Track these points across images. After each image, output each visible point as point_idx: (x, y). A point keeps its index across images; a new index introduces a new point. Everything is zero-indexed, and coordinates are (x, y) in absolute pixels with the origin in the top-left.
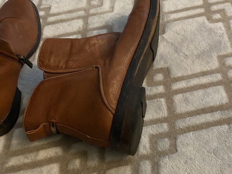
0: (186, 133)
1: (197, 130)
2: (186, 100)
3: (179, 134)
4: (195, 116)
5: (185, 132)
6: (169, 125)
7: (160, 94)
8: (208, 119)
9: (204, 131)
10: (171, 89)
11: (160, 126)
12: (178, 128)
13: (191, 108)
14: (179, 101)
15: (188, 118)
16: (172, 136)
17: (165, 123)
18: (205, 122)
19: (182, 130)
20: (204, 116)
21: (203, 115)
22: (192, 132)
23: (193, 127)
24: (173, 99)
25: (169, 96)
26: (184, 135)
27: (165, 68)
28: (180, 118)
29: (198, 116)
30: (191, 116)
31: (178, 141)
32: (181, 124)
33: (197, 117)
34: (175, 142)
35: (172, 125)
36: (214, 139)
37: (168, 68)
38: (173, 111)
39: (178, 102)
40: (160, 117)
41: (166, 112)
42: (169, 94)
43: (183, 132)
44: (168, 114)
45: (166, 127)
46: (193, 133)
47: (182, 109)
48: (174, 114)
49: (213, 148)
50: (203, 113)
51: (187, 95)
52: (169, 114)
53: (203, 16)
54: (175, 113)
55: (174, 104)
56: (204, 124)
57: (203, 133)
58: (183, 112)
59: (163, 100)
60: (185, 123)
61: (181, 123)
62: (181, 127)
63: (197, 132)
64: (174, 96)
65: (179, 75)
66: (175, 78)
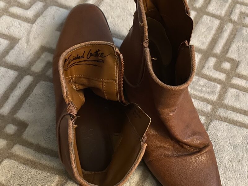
0: (222, 122)
1: (231, 124)
2: (237, 97)
3: (216, 119)
4: (236, 113)
5: (222, 120)
6: (213, 108)
7: (220, 80)
8: (245, 120)
9: (237, 127)
10: (230, 80)
11: (205, 105)
12: (218, 115)
13: (237, 105)
14: (231, 94)
15: (230, 112)
16: (210, 117)
17: (210, 105)
18: (241, 122)
19: (220, 117)
20: (243, 117)
21: (243, 115)
22: (227, 123)
23: (230, 120)
24: (228, 90)
25: (226, 86)
26: (220, 122)
27: (236, 61)
28: (224, 108)
29: (238, 114)
30: (233, 111)
31: (212, 124)
32: (221, 112)
33: (237, 114)
34: (210, 123)
35: (214, 110)
36: (241, 137)
37: (239, 62)
38: (222, 99)
39: (230, 94)
40: (209, 98)
41: (216, 97)
42: (227, 85)
43: (220, 119)
44: (217, 100)
45: (210, 109)
46: (227, 124)
47: (230, 102)
48: (221, 102)
49: (236, 143)
50: (244, 114)
51: (241, 93)
52: (218, 100)
54: (222, 102)
55: (226, 94)
56: (240, 122)
57: (235, 129)
58: (229, 105)
59: (219, 86)
60: (225, 114)
61: (223, 112)
62: (221, 115)
63: (231, 125)
64: (230, 89)
65: (244, 73)
66: (239, 74)
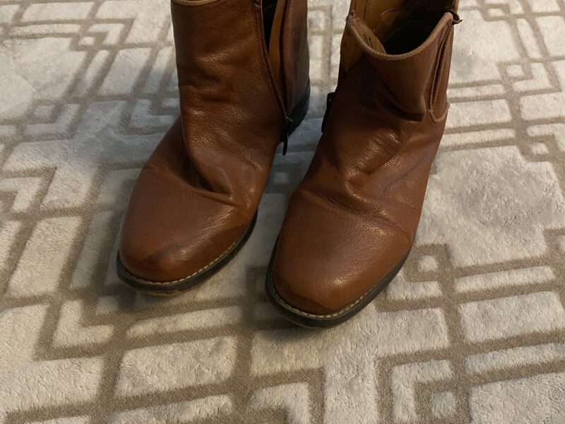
0: (489, 384)
1: (509, 379)
2: (485, 315)
3: (474, 385)
4: (504, 351)
5: (486, 382)
6: (454, 365)
7: (433, 299)
8: (531, 357)
9: (524, 381)
10: (453, 290)
11: (436, 367)
12: (471, 373)
13: (496, 333)
14: (470, 316)
15: (491, 354)
16: (460, 388)
17: (445, 361)
18: (525, 364)
19: (478, 375)
20: (523, 352)
21: (521, 348)
22: (500, 383)
23: (501, 372)
24: (460, 311)
25: (450, 303)
26: (484, 387)
27: (441, 245)
28: (476, 353)
29: (510, 351)
30: (495, 350)
31: (474, 398)
32: (476, 364)
33: (508, 352)
34: (467, 400)
35: (458, 366)
36: (545, 399)
37: (446, 245)
38: (461, 336)
39: (469, 318)
40: (435, 347)
41: (446, 338)
42: (452, 301)
43: (483, 381)
44: (450, 343)
45: (448, 370)
46: (501, 385)
47: (477, 333)
48: (462, 342)
49: (544, 418)
50: (520, 346)
51: (488, 305)
52: (452, 342)
53: (513, 145)
54: (464, 341)
55: (462, 322)
56: (523, 367)
57: (523, 385)
58: (481, 340)
59: (438, 312)
60: (485, 363)
61: (478, 362)
62: (478, 370)
63: (510, 383)
64: (462, 306)
65: (469, 262)
66: (461, 269)
